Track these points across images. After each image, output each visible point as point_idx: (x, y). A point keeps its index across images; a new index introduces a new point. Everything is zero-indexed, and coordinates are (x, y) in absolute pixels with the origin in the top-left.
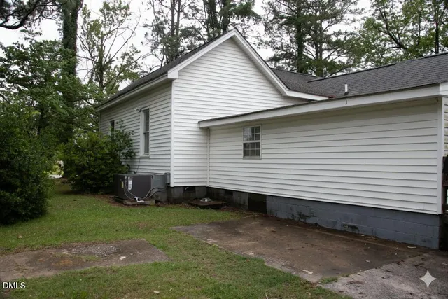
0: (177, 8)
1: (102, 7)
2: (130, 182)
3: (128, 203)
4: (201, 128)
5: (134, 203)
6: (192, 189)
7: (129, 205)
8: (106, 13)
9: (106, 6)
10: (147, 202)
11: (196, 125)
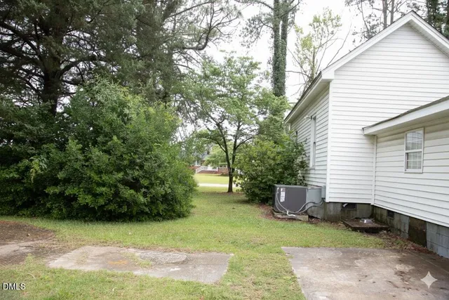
0: (390, 9)
1: (312, 22)
2: (283, 194)
3: (279, 216)
4: (365, 135)
5: (284, 217)
6: (352, 206)
7: (279, 218)
8: (316, 26)
9: (316, 20)
10: (299, 217)
11: (360, 132)
